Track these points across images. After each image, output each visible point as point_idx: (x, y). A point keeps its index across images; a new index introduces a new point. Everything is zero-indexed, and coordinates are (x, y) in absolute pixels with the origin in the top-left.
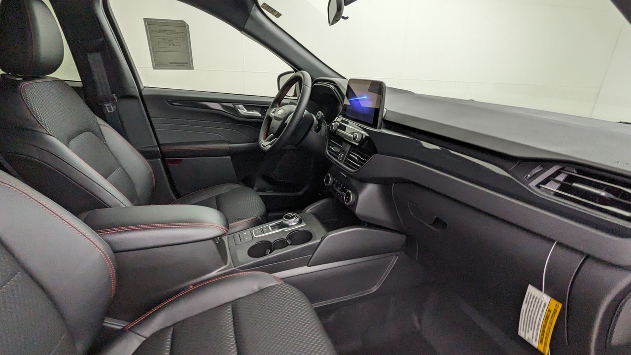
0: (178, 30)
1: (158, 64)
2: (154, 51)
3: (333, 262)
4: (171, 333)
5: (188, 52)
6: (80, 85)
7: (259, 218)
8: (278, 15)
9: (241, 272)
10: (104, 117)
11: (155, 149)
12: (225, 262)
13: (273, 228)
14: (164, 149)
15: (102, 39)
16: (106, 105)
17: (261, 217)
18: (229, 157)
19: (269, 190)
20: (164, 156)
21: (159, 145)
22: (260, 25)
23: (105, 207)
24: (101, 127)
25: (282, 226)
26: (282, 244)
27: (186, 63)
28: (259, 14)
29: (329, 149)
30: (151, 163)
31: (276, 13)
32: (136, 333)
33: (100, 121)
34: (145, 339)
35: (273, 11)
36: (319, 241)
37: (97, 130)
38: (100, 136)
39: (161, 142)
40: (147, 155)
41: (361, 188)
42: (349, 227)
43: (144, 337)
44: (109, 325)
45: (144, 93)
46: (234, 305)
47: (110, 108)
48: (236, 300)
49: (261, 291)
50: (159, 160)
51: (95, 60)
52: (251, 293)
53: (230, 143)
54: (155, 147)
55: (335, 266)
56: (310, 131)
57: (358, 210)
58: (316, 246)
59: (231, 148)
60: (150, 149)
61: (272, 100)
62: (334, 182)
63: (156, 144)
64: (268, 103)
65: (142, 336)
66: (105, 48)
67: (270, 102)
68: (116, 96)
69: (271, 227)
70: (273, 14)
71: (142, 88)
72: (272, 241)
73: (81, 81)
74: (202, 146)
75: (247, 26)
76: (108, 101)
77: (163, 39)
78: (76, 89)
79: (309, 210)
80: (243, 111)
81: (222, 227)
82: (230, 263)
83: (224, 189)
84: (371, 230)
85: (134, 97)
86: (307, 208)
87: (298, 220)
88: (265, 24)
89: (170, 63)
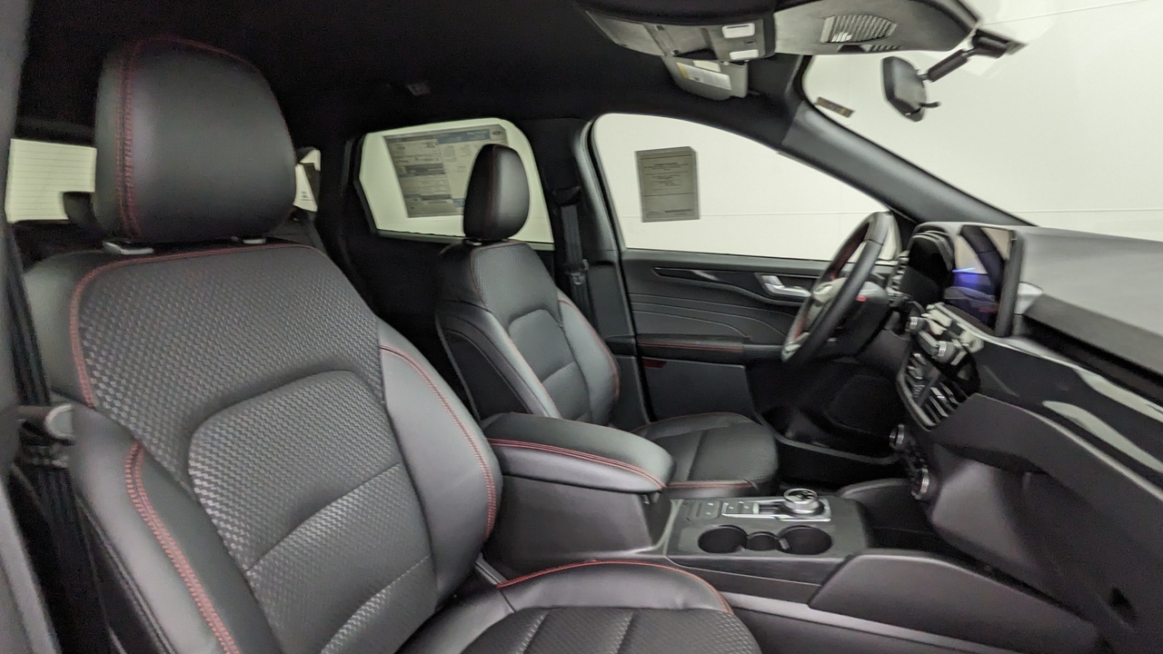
0: (680, 161)
1: (649, 215)
2: (646, 195)
3: (880, 621)
4: (542, 618)
5: (692, 193)
6: (551, 248)
7: (755, 485)
8: (848, 113)
9: (676, 567)
10: (569, 293)
11: (628, 340)
12: (655, 540)
13: (762, 508)
14: (644, 343)
15: (578, 188)
16: (573, 274)
17: (759, 484)
18: (742, 367)
19: (817, 440)
20: (640, 353)
21: (636, 336)
22: (811, 134)
23: (525, 412)
24: (562, 305)
25: (783, 509)
26: (769, 542)
27: (688, 210)
28: (812, 118)
29: (907, 371)
30: (619, 362)
31: (843, 111)
32: (506, 598)
33: (562, 296)
34: (512, 611)
35: (837, 108)
36: (839, 560)
37: (554, 309)
38: (557, 315)
39: (639, 332)
40: (615, 348)
41: (954, 469)
42: (919, 553)
43: (512, 608)
44: (481, 571)
45: (625, 258)
46: (638, 615)
47: (578, 279)
48: (643, 609)
49: (687, 611)
50: (633, 358)
51: (570, 213)
52: (669, 606)
53: (747, 341)
54: (631, 337)
55: (899, 636)
56: (883, 332)
57: (939, 516)
58: (831, 569)
59: (746, 352)
60: (620, 341)
61: (824, 267)
62: (907, 445)
63: (632, 334)
64: (816, 272)
65: (511, 606)
66: (581, 200)
67: (819, 271)
68: (589, 262)
69: (761, 506)
70: (838, 112)
71: (623, 249)
72: (749, 531)
73: (552, 242)
74: (698, 343)
75: (786, 142)
76: (575, 270)
77: (659, 178)
78: (542, 255)
79: (851, 492)
80: (775, 285)
81: (659, 481)
82: (662, 546)
83: (722, 421)
84: (999, 585)
85: (610, 264)
86: (846, 488)
87: (815, 505)
88: (821, 132)
89: (667, 212)
